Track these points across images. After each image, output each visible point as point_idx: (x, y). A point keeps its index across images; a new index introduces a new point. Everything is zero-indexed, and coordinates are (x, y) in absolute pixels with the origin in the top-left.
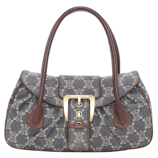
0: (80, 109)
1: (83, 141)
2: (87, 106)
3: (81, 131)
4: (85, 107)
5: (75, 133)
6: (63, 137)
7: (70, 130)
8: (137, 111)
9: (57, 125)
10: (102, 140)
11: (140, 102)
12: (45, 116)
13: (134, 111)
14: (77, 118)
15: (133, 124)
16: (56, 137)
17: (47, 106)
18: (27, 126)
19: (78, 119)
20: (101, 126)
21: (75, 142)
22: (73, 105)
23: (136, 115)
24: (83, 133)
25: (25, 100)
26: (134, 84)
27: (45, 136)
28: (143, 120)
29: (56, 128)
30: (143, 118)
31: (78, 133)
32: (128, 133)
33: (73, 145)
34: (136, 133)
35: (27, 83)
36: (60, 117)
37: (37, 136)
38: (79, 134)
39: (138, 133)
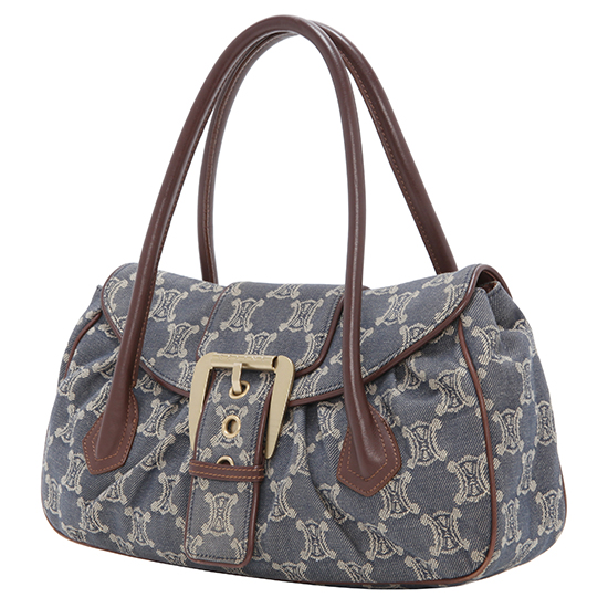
0: (236, 408)
1: (230, 531)
2: (261, 399)
3: (228, 492)
4: (253, 399)
5: (209, 498)
6: (174, 509)
7: (197, 483)
8: (427, 427)
9: (164, 464)
10: (301, 533)
11: (450, 390)
12: (140, 429)
13: (413, 426)
14: (223, 441)
15: (407, 477)
16: (155, 506)
17: (157, 391)
18: (82, 462)
19: (224, 445)
20: (292, 477)
21: (205, 529)
22: (220, 391)
23: (422, 442)
24: (234, 499)
25: (96, 366)
26: (439, 318)
27: (124, 500)
28: (452, 467)
29: (159, 472)
30: (449, 458)
31: (217, 499)
32: (384, 514)
33: (199, 541)
34: (418, 517)
35: (114, 306)
36: (176, 435)
37: (102, 497)
38: (221, 503)
39: (425, 520)
